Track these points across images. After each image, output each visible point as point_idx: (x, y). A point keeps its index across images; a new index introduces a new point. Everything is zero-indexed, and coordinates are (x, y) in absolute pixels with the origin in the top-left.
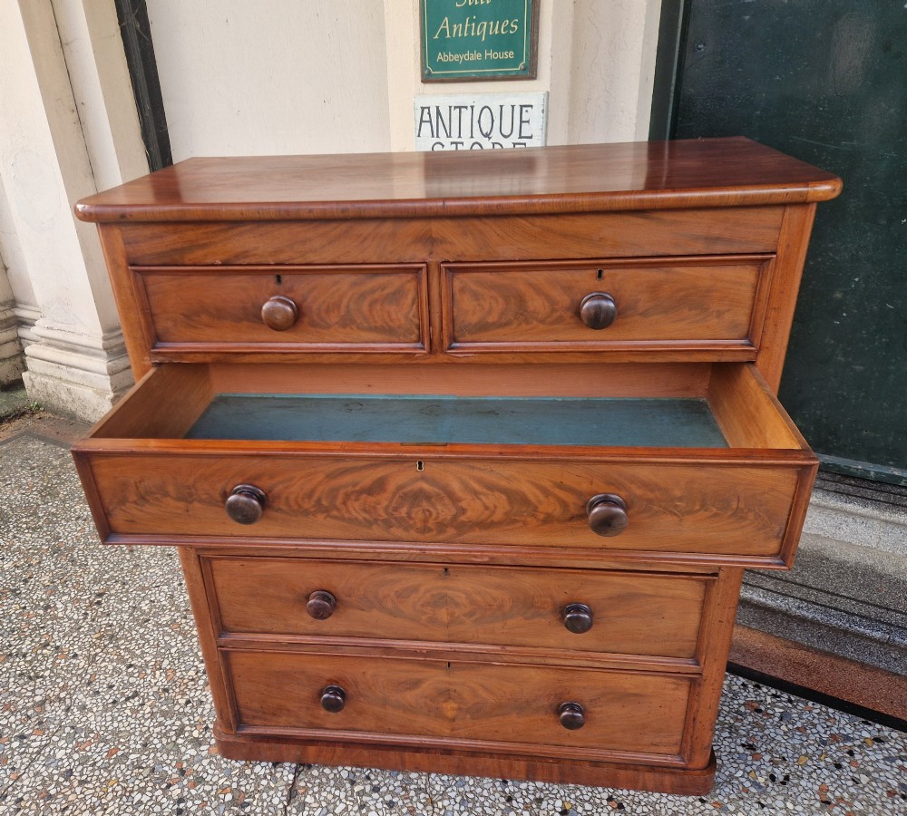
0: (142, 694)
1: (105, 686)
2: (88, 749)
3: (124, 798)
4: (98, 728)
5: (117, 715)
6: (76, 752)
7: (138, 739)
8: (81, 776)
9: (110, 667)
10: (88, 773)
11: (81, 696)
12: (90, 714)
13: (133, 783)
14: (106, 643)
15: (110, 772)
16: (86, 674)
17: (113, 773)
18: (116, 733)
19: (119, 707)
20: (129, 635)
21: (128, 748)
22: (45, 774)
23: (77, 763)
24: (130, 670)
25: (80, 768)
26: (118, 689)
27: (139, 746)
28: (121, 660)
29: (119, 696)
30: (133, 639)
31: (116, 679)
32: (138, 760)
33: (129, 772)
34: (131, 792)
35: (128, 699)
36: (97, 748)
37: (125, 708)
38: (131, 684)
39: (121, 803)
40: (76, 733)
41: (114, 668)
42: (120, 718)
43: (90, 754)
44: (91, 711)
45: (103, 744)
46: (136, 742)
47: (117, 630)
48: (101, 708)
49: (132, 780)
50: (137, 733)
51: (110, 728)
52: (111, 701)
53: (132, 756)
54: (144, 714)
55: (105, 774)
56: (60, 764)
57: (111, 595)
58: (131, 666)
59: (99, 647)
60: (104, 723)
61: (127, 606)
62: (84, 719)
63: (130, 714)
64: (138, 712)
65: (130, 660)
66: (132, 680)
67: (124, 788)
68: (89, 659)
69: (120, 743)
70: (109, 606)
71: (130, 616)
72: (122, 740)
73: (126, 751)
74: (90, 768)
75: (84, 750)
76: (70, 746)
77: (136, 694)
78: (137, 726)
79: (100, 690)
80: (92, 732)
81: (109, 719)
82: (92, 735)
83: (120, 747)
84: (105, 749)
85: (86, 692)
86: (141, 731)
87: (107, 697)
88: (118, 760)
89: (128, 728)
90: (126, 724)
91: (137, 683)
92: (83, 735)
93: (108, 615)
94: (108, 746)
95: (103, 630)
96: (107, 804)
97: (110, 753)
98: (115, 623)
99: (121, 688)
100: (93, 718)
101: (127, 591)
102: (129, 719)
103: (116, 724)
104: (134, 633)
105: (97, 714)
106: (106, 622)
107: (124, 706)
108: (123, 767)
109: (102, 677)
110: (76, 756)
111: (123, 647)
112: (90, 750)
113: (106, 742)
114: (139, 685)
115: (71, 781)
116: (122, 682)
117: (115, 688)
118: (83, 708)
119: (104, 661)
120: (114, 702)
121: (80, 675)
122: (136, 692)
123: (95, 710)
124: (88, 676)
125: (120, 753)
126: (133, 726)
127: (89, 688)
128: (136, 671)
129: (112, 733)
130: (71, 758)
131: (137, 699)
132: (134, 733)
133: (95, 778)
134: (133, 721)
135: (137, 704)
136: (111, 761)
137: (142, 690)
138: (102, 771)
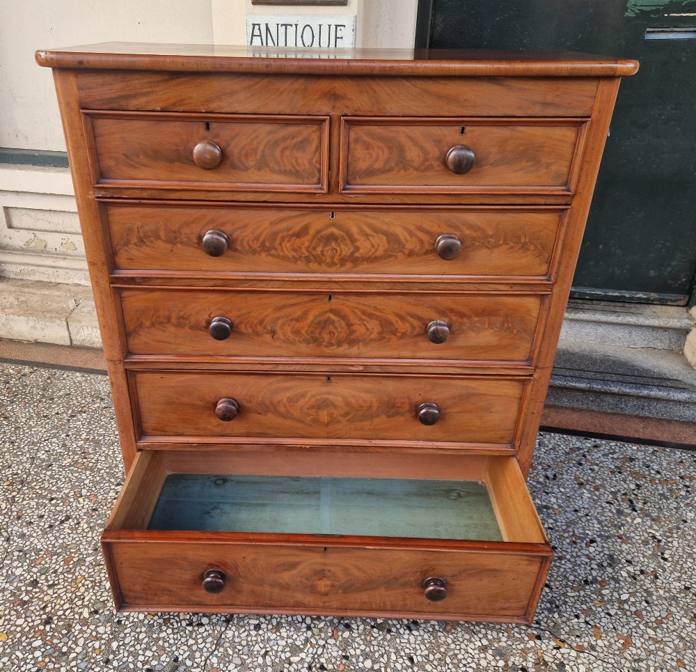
0: (74, 516)
1: (35, 517)
2: (43, 562)
3: (96, 588)
4: (46, 547)
5: (58, 534)
6: (34, 567)
7: (87, 547)
8: (48, 581)
9: (33, 503)
10: (53, 578)
11: (16, 528)
12: (31, 539)
13: (99, 576)
14: (20, 487)
15: (73, 574)
16: (12, 512)
17: (77, 574)
18: (64, 547)
19: (57, 528)
20: (38, 478)
21: (81, 554)
22: (11, 588)
23: (38, 574)
24: (53, 502)
25: (43, 577)
26: (49, 516)
27: (90, 552)
28: (40, 496)
29: (52, 521)
30: (44, 480)
31: (44, 510)
32: (95, 560)
33: (91, 570)
34: (100, 582)
35: (62, 522)
36: (52, 560)
37: (64, 529)
38: (60, 511)
39: (95, 591)
40: (26, 554)
41: (37, 503)
42: (62, 536)
43: (47, 566)
44: (31, 536)
45: (56, 557)
46: (85, 549)
47: (25, 476)
48: (40, 533)
49: (97, 574)
50: (84, 543)
51: (57, 544)
52: (46, 526)
53: (88, 559)
54: (83, 530)
55: (70, 576)
56: (22, 578)
57: (5, 452)
58: (52, 499)
59: (14, 491)
60: (49, 542)
61: (25, 458)
62: (28, 543)
63: (70, 532)
64: (77, 529)
65: (49, 495)
66: (58, 508)
67: (92, 582)
68: (8, 501)
69: (71, 553)
70: (7, 461)
71: (32, 464)
72: (72, 550)
73: (81, 556)
74: (54, 575)
75: (40, 564)
76: (25, 564)
77: (68, 518)
78: (81, 539)
79: (32, 521)
80: (41, 550)
81: (52, 538)
82: (42, 553)
83: (73, 555)
84: (60, 558)
85: (19, 525)
86: (87, 541)
87: (42, 524)
88: (76, 564)
89: (74, 542)
90: (70, 539)
91: (65, 509)
92: (33, 554)
93: (9, 467)
94: (62, 557)
95: (11, 478)
96: (83, 594)
97: (66, 561)
98: (19, 472)
99: (51, 516)
100: (36, 541)
101: (19, 447)
102: (71, 535)
103: (61, 541)
104: (42, 476)
105: (38, 537)
106: (10, 472)
107: (61, 527)
108: (83, 568)
109: (28, 511)
110: (35, 570)
111: (37, 487)
112: (46, 563)
113: (59, 555)
114: (67, 511)
115: (39, 588)
116: (50, 511)
117: (46, 517)
118: (23, 536)
119: (24, 499)
120: (50, 526)
121: (7, 513)
122: (67, 516)
123: (35, 535)
124: (15, 513)
125: (75, 560)
126: (77, 539)
127: (20, 521)
128: (58, 502)
129: (61, 546)
130: (31, 571)
131: (70, 520)
132: (81, 544)
133: (60, 581)
134: (75, 536)
135: (72, 524)
136: (71, 566)
137: (72, 514)
138: (66, 575)
